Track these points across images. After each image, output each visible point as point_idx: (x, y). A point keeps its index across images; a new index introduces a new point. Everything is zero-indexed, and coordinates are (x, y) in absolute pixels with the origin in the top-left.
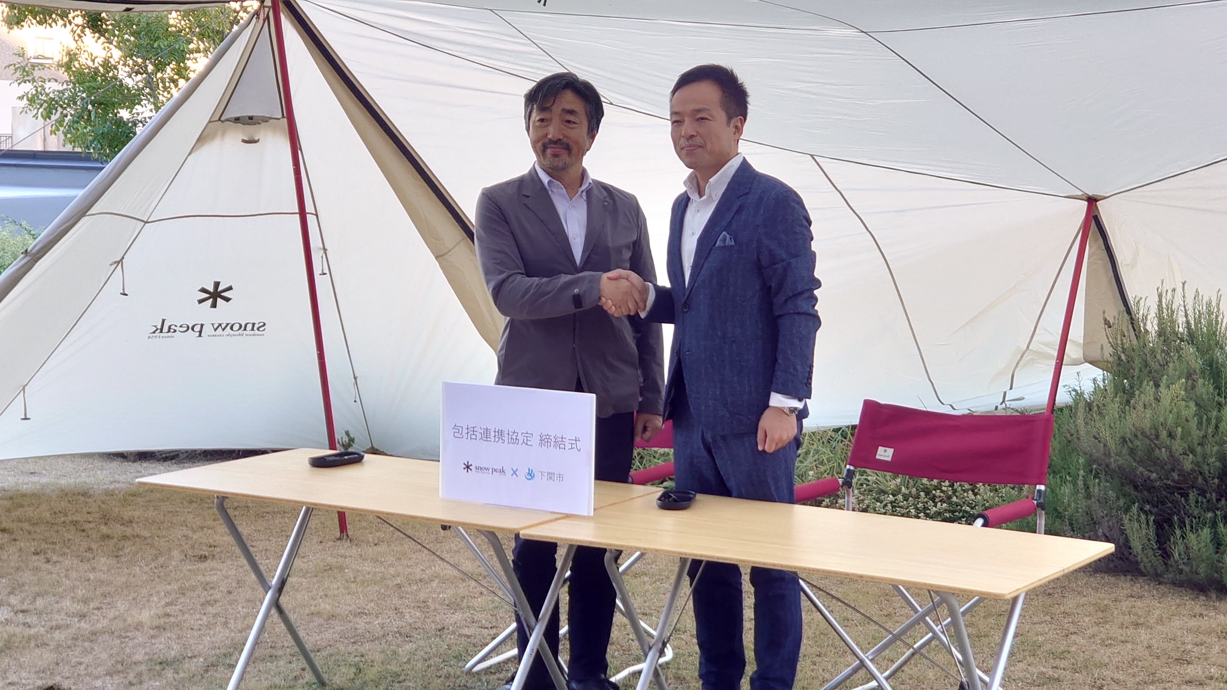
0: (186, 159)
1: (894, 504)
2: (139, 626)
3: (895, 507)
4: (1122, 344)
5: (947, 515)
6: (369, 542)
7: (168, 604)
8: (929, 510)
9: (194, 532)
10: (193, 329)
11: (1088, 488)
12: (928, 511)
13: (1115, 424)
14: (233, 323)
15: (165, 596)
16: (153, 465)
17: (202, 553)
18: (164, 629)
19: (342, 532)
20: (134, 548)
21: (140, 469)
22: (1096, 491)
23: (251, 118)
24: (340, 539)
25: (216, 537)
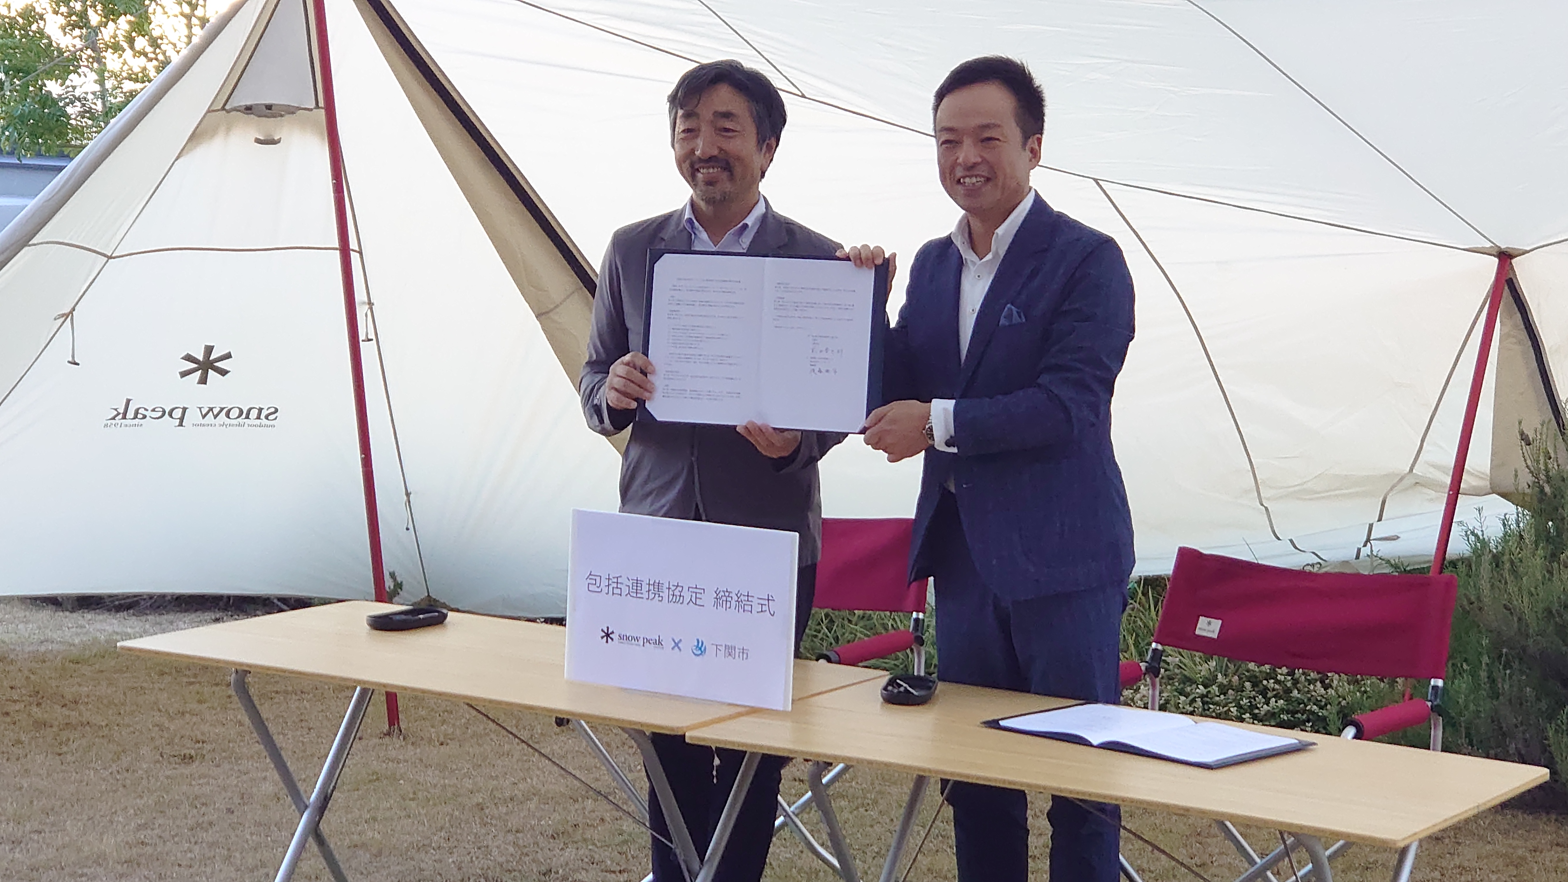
0: (173, 164)
1: (1206, 699)
2: (100, 859)
3: (1207, 703)
4: (1547, 470)
5: (1284, 717)
6: (430, 740)
7: (140, 827)
8: (1258, 708)
9: (171, 719)
10: (171, 415)
11: (1494, 681)
12: (1256, 711)
13: (1536, 588)
14: (230, 407)
15: (136, 815)
16: (101, 617)
17: (187, 752)
18: (139, 864)
19: (391, 723)
20: (84, 742)
21: (81, 622)
22: (1506, 687)
23: (269, 107)
24: (388, 734)
25: (206, 728)
